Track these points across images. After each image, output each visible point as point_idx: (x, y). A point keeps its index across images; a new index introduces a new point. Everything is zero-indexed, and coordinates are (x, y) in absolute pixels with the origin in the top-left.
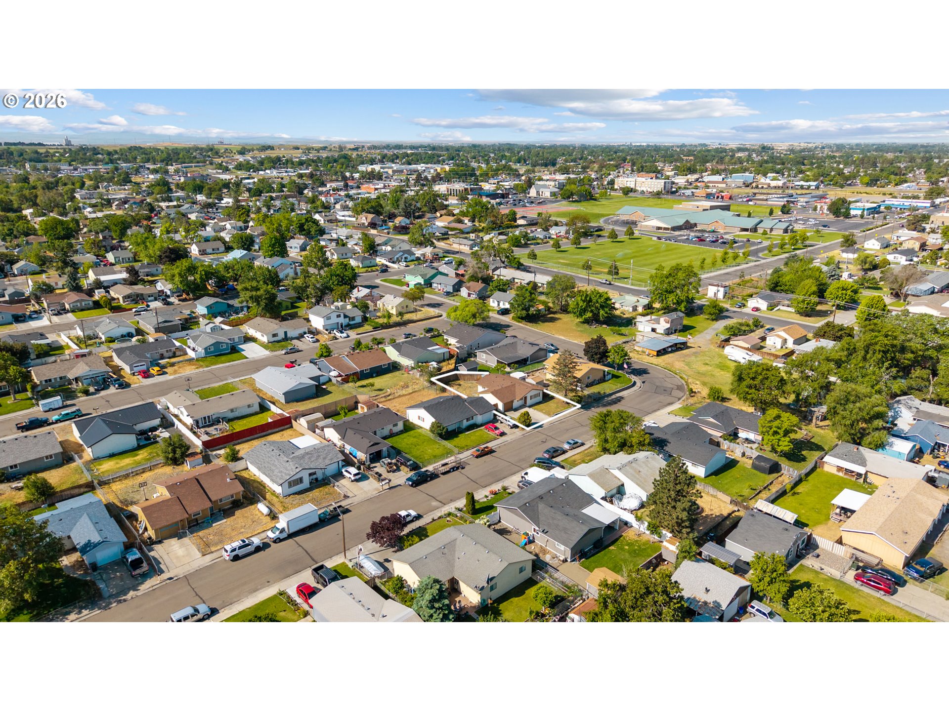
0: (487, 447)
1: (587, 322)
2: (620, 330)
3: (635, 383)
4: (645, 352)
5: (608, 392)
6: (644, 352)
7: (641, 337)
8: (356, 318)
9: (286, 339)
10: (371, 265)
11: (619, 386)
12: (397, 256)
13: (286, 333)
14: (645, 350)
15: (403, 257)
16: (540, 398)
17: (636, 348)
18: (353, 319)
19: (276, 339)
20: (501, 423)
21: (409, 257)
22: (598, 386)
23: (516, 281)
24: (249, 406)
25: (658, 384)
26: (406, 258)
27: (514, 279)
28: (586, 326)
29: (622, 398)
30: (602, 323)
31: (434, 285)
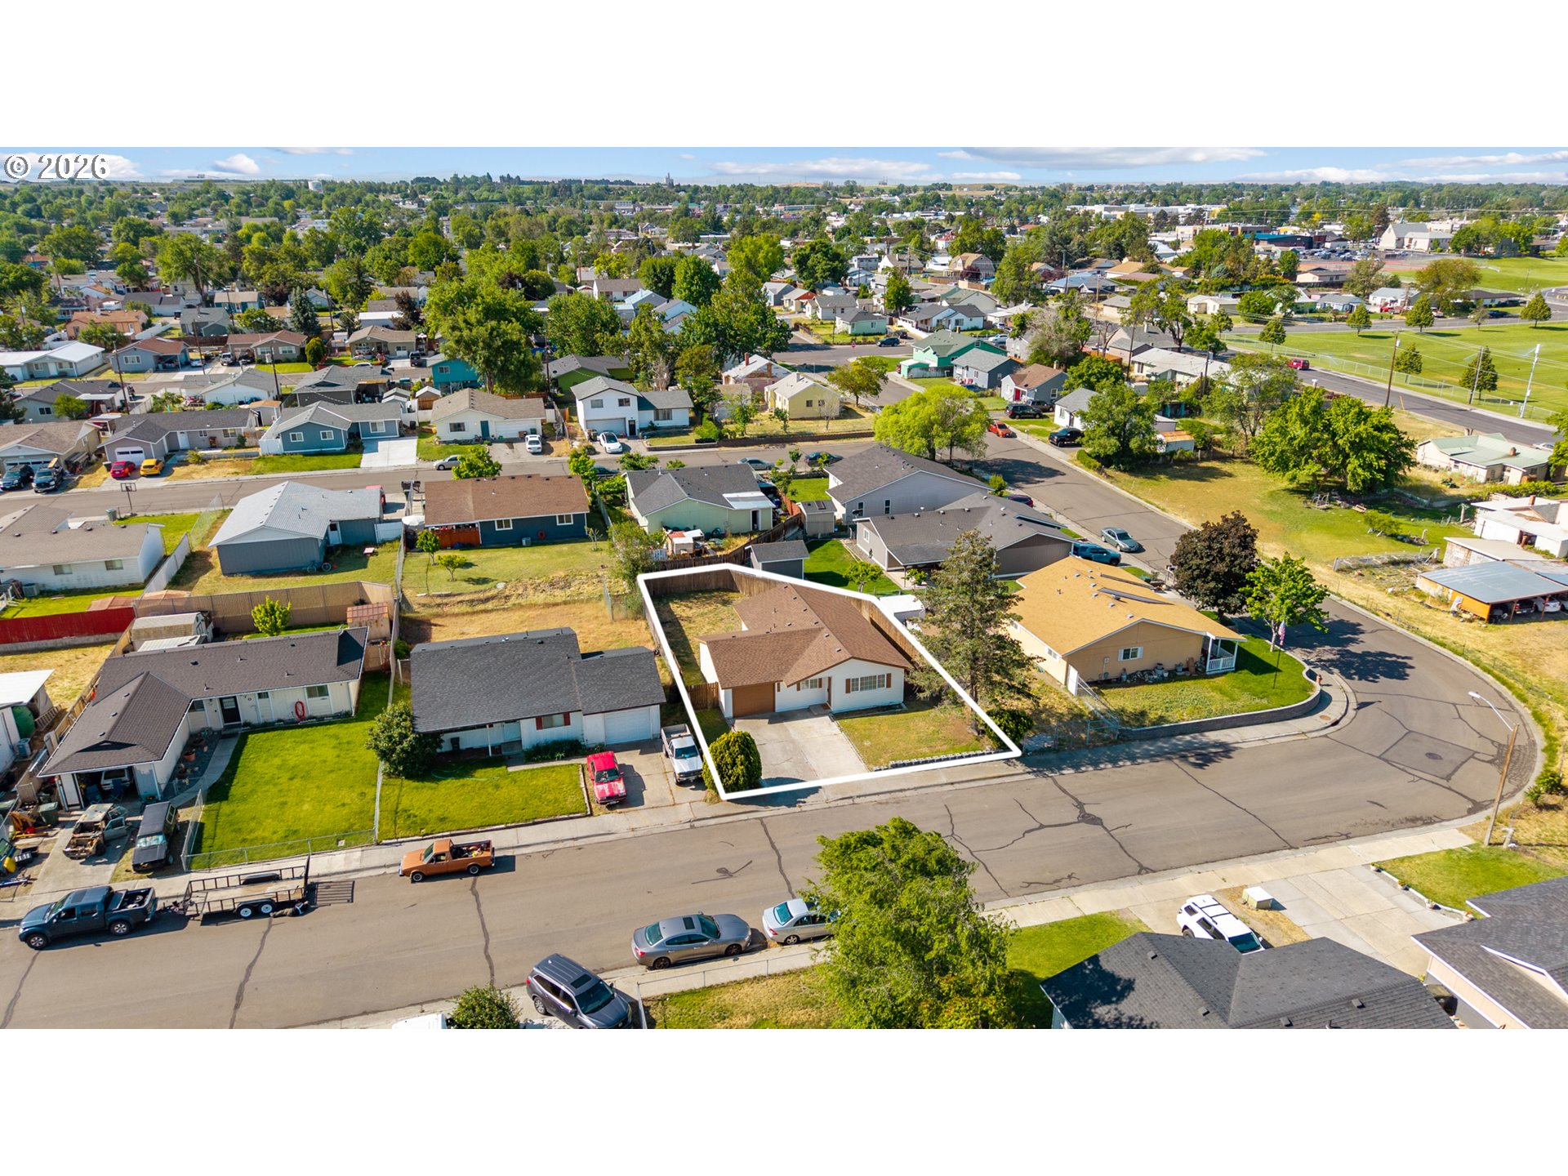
0: (487, 846)
1: (1306, 491)
2: (1397, 525)
3: (1323, 700)
4: (1447, 603)
5: (1183, 716)
6: (1444, 601)
7: (1461, 554)
8: (674, 413)
9: (485, 437)
10: (873, 330)
11: (1245, 704)
12: (939, 317)
13: (485, 426)
14: (1450, 594)
15: (953, 320)
16: (895, 694)
17: (1421, 584)
18: (667, 415)
19: (459, 435)
20: (667, 755)
21: (966, 320)
22: (1159, 689)
23: (1179, 378)
24: (109, 565)
25: (1415, 725)
26: (957, 322)
27: (1174, 373)
28: (1298, 502)
29: (1226, 750)
30: (1351, 498)
31: (957, 371)
